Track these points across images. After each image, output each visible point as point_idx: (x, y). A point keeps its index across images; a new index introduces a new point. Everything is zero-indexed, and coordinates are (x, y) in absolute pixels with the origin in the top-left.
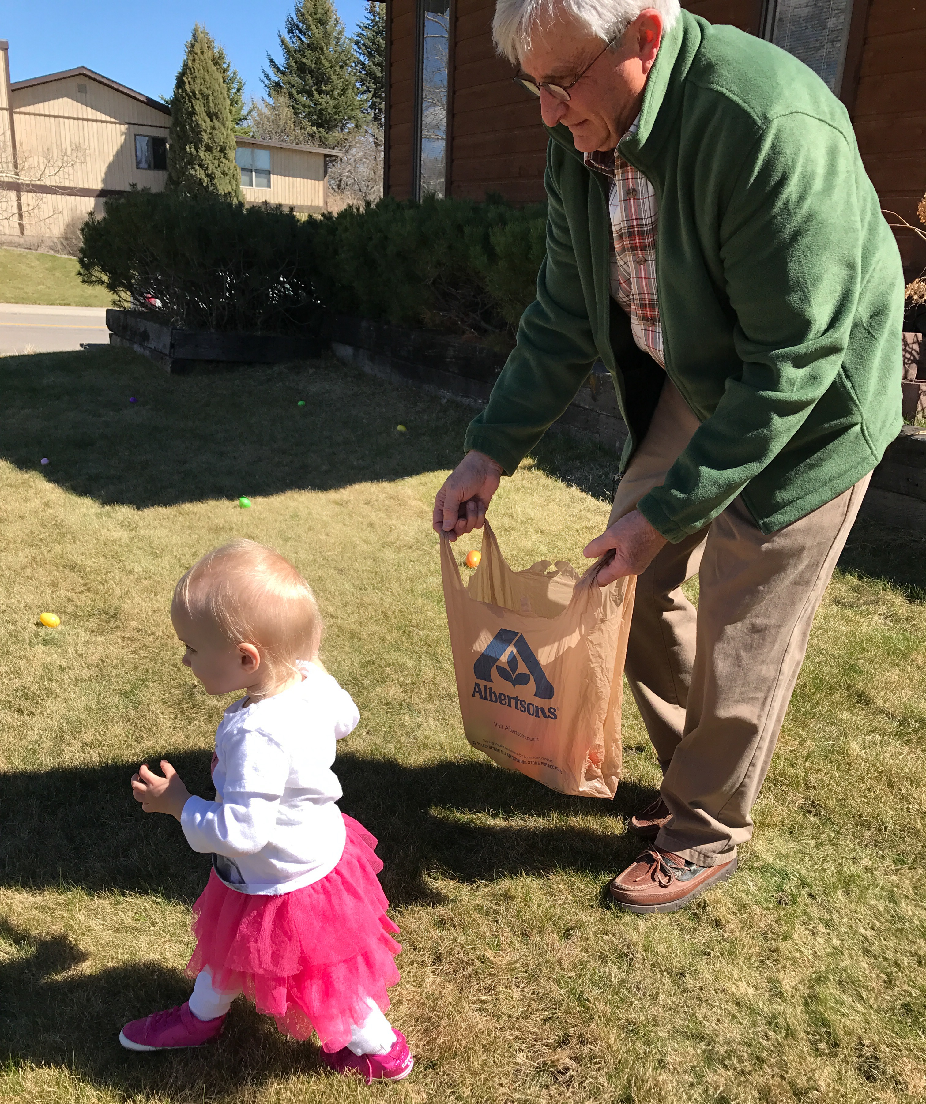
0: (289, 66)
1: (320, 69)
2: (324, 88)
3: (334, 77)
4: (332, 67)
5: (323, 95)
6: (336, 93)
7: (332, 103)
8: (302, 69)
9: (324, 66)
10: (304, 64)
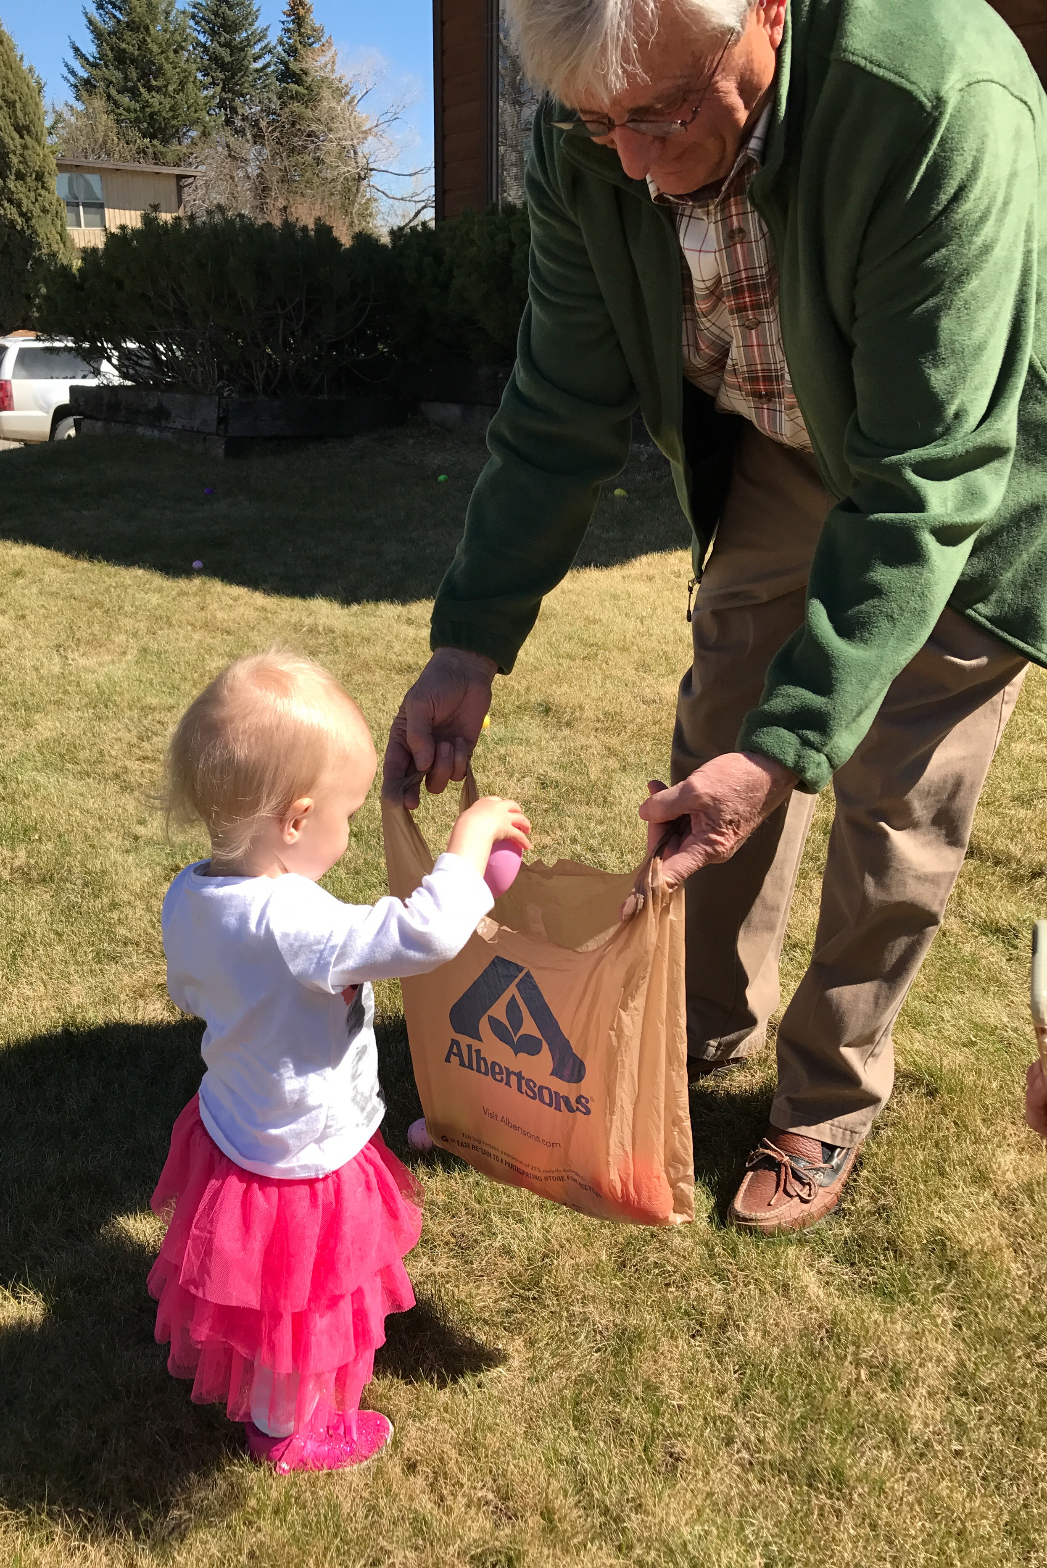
0: (102, 56)
1: (145, 57)
2: (154, 83)
3: (167, 66)
4: (162, 52)
5: (153, 93)
6: (170, 88)
7: (168, 103)
8: (121, 59)
9: (151, 52)
10: (124, 50)
